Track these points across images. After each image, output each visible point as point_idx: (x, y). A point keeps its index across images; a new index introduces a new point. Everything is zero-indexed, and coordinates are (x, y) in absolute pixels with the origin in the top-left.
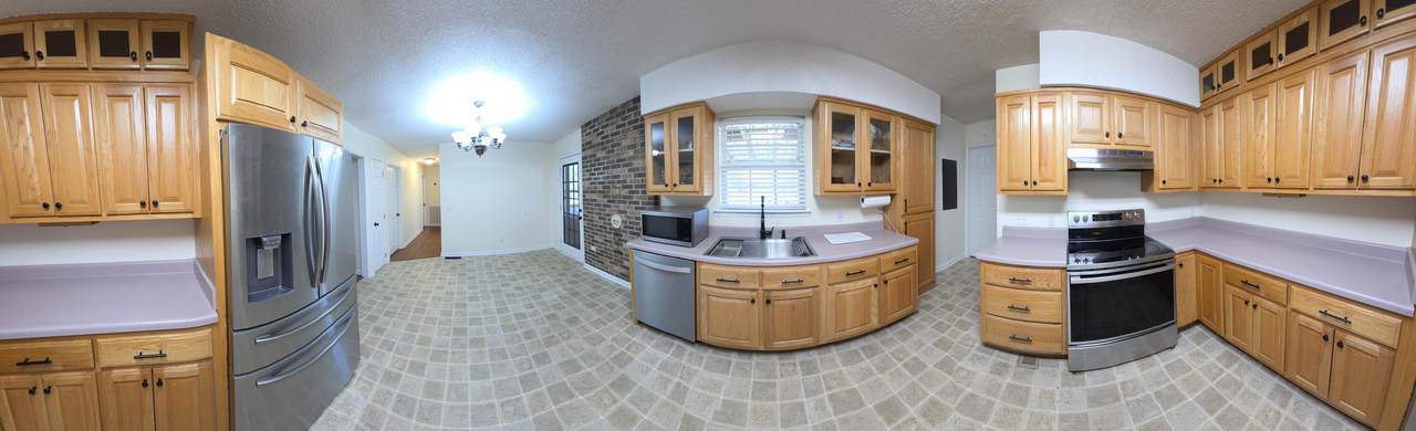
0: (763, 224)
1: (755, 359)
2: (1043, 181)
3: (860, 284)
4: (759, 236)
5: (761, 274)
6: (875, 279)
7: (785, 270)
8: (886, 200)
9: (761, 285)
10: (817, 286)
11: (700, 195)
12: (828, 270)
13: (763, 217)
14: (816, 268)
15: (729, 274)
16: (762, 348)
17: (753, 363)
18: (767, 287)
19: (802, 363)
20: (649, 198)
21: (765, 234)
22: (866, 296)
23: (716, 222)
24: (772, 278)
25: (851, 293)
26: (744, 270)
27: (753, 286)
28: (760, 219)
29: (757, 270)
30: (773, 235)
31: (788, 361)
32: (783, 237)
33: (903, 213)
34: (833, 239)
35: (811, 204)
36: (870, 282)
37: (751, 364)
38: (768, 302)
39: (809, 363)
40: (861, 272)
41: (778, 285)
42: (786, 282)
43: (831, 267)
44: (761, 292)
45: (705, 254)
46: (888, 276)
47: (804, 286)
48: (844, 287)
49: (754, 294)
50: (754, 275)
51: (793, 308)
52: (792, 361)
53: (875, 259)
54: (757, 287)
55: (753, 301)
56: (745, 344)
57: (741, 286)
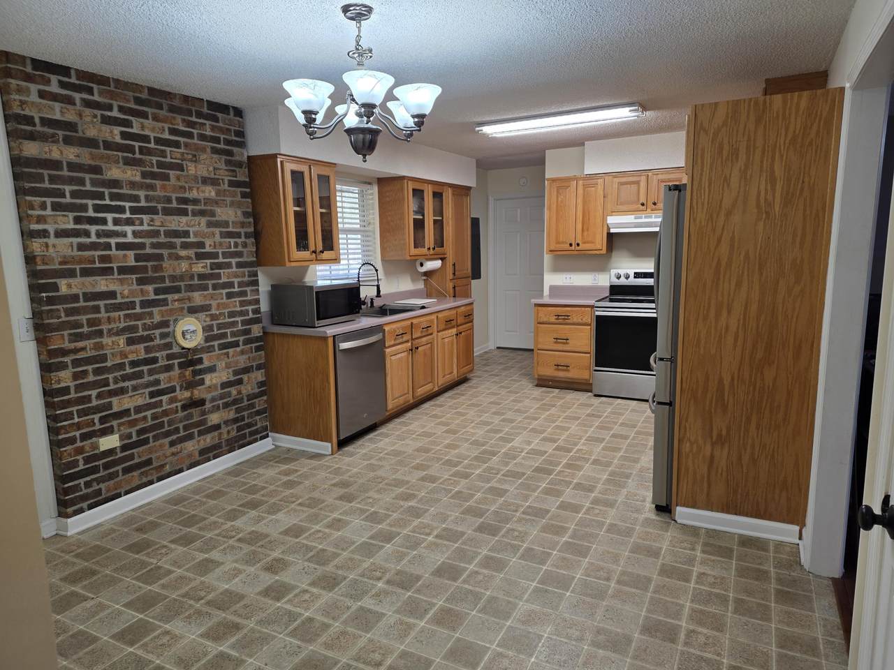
2: (584, 243)
3: (450, 332)
5: (412, 325)
6: (456, 329)
8: (440, 264)
18: (416, 335)
20: (251, 274)
22: (452, 344)
24: (417, 327)
25: (447, 339)
29: (410, 322)
33: (451, 277)
36: (454, 331)
38: (415, 349)
40: (451, 319)
41: (419, 333)
42: (422, 329)
46: (461, 329)
48: (444, 334)
50: (409, 327)
51: (425, 353)
54: (410, 337)
56: (406, 399)
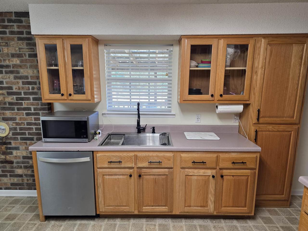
0: (138, 122)
1: (132, 221)
3: (202, 172)
4: (136, 130)
5: (136, 157)
6: (214, 171)
7: (151, 154)
8: (240, 108)
9: (136, 164)
10: (172, 168)
11: (91, 102)
12: (181, 157)
13: (139, 117)
14: (171, 154)
15: (115, 157)
16: (136, 213)
17: (131, 223)
18: (140, 165)
19: (160, 225)
20: (43, 104)
21: (140, 130)
22: (206, 183)
23: (103, 121)
24: (143, 159)
25: (195, 178)
26: (125, 154)
27: (130, 165)
28: (137, 118)
29: (132, 154)
30: (146, 130)
31: (151, 223)
32: (154, 132)
33: (255, 121)
34: (189, 136)
35: (175, 109)
36: (209, 172)
37: (129, 225)
38: (140, 176)
39: (164, 226)
40: (203, 162)
41: (146, 164)
42: (151, 162)
43: (183, 155)
44: (135, 169)
45: (99, 146)
46: (225, 172)
47: (163, 166)
48: (191, 172)
49: (131, 171)
50: (131, 157)
51: (155, 181)
52: (153, 223)
53: (215, 155)
54: (133, 165)
55: (131, 176)
56: (126, 209)
57: (123, 165)
